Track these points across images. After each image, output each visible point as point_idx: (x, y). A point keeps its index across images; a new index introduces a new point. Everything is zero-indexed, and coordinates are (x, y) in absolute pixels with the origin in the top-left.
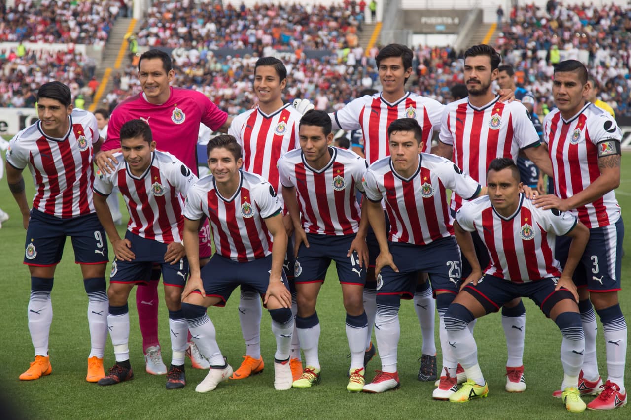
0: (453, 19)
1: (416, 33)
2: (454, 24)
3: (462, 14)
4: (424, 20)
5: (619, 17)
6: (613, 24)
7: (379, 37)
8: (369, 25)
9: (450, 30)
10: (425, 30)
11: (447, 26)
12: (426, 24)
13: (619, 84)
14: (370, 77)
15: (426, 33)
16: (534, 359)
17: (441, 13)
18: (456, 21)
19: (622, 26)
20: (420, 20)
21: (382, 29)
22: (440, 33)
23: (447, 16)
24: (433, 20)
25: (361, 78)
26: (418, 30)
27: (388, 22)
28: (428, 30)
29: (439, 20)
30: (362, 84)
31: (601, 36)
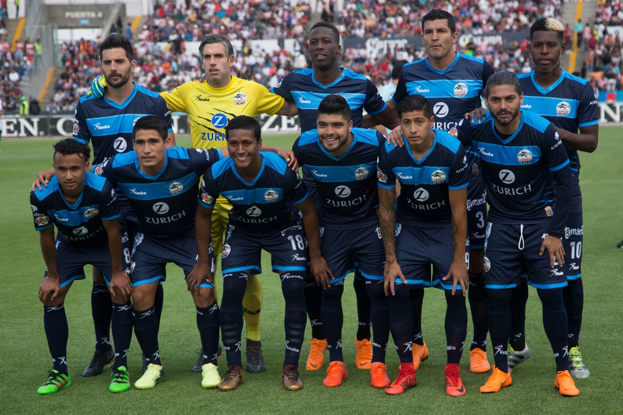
0: (97, 13)
1: (61, 27)
2: (98, 18)
3: (105, 9)
4: (67, 14)
5: (252, 9)
6: (248, 16)
7: (24, 32)
8: (13, 20)
9: (94, 24)
10: (69, 24)
11: (91, 20)
12: (70, 18)
13: (257, 72)
14: (18, 72)
15: (72, 28)
16: (173, 331)
17: (84, 8)
18: (100, 15)
19: (256, 17)
20: (64, 14)
21: (26, 24)
22: (85, 27)
23: (91, 10)
24: (77, 15)
25: (8, 73)
26: (63, 24)
27: (32, 17)
28: (74, 25)
29: (83, 14)
30: (9, 79)
31: (238, 27)
